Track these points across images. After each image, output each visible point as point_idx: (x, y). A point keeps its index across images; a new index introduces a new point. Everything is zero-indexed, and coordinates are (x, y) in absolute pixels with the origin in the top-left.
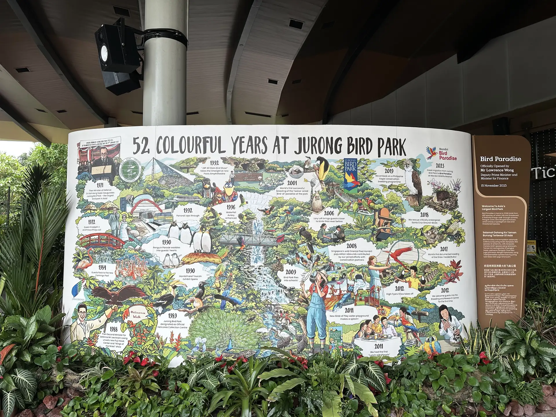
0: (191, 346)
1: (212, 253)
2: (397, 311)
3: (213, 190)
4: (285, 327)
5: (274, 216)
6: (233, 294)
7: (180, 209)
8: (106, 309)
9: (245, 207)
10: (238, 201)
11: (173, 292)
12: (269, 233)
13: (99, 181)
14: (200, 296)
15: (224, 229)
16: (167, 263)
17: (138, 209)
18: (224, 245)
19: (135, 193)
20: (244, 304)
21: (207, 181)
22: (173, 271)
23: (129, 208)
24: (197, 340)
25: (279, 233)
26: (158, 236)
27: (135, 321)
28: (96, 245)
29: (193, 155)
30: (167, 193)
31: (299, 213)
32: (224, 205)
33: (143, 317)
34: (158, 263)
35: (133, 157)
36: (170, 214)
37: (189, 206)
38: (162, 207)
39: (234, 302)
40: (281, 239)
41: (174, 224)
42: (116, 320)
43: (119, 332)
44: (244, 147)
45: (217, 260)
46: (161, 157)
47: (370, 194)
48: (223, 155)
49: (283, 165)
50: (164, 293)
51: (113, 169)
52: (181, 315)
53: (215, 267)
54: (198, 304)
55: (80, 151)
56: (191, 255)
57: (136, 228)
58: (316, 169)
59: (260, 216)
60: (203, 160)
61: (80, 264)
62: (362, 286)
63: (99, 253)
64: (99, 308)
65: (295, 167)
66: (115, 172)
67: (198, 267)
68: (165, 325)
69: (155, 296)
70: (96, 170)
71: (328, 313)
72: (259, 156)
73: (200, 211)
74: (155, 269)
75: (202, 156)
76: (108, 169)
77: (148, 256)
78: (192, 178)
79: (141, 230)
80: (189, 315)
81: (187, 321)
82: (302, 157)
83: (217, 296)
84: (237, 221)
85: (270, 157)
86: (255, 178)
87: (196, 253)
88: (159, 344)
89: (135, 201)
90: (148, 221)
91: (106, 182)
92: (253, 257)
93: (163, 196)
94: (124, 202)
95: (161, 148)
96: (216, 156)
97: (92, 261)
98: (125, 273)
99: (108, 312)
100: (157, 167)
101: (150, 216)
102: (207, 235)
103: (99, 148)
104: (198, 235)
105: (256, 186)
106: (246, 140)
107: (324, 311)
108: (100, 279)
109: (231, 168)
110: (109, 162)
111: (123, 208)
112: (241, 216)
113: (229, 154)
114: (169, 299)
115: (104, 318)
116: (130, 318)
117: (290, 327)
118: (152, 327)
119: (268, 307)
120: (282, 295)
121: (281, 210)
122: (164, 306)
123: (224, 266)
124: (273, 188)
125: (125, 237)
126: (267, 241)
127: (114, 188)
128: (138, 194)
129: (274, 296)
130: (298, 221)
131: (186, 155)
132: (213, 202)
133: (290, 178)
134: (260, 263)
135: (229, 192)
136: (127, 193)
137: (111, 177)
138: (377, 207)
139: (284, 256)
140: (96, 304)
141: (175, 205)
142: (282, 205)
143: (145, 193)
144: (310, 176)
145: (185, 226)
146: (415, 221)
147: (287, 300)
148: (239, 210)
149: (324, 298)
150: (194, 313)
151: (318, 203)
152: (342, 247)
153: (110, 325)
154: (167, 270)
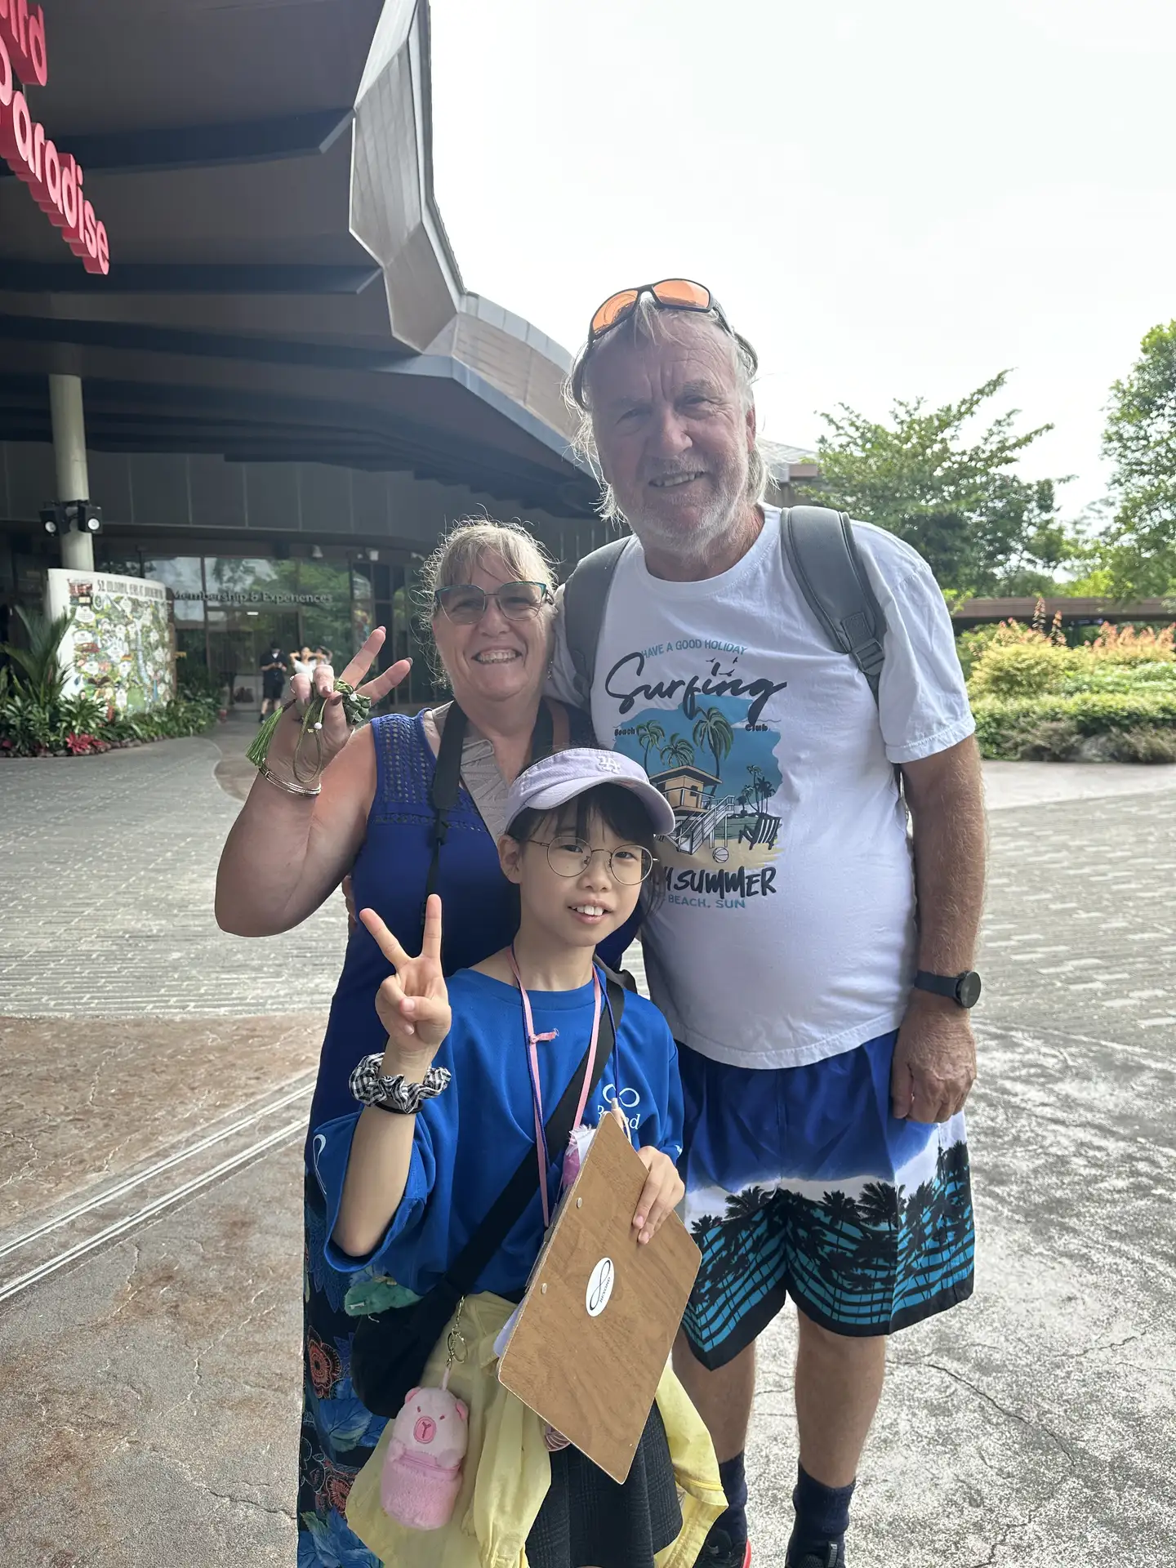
7: (117, 629)
8: (95, 691)
10: (134, 625)
11: (120, 679)
13: (84, 608)
15: (131, 641)
16: (116, 662)
17: (103, 627)
19: (102, 617)
21: (124, 611)
22: (118, 666)
23: (100, 627)
26: (112, 644)
28: (86, 650)
30: (113, 618)
32: (130, 626)
33: (111, 694)
34: (113, 661)
35: (99, 594)
36: (114, 631)
37: (120, 626)
38: (112, 626)
41: (116, 638)
45: (131, 660)
50: (116, 680)
51: (90, 600)
54: (128, 685)
55: (70, 585)
57: (104, 639)
63: (88, 655)
64: (92, 691)
67: (126, 663)
68: (119, 698)
69: (114, 682)
70: (81, 600)
71: (158, 688)
73: (124, 630)
74: (113, 665)
76: (88, 600)
77: (110, 657)
78: (120, 609)
79: (106, 641)
81: (126, 695)
84: (134, 636)
87: (125, 656)
88: (118, 709)
89: (102, 622)
90: (107, 635)
91: (88, 608)
92: (140, 657)
93: (111, 620)
94: (97, 622)
98: (101, 668)
99: (97, 693)
100: (108, 601)
101: (108, 632)
102: (127, 644)
103: (82, 585)
104: (124, 644)
108: (90, 672)
109: (131, 603)
110: (88, 595)
111: (97, 627)
113: (129, 595)
114: (119, 683)
116: (106, 696)
118: (114, 700)
119: (145, 686)
122: (117, 687)
123: (133, 663)
127: (92, 613)
129: (146, 679)
131: (117, 594)
136: (98, 616)
137: (90, 605)
141: (116, 626)
143: (105, 617)
144: (149, 610)
145: (120, 639)
149: (156, 680)
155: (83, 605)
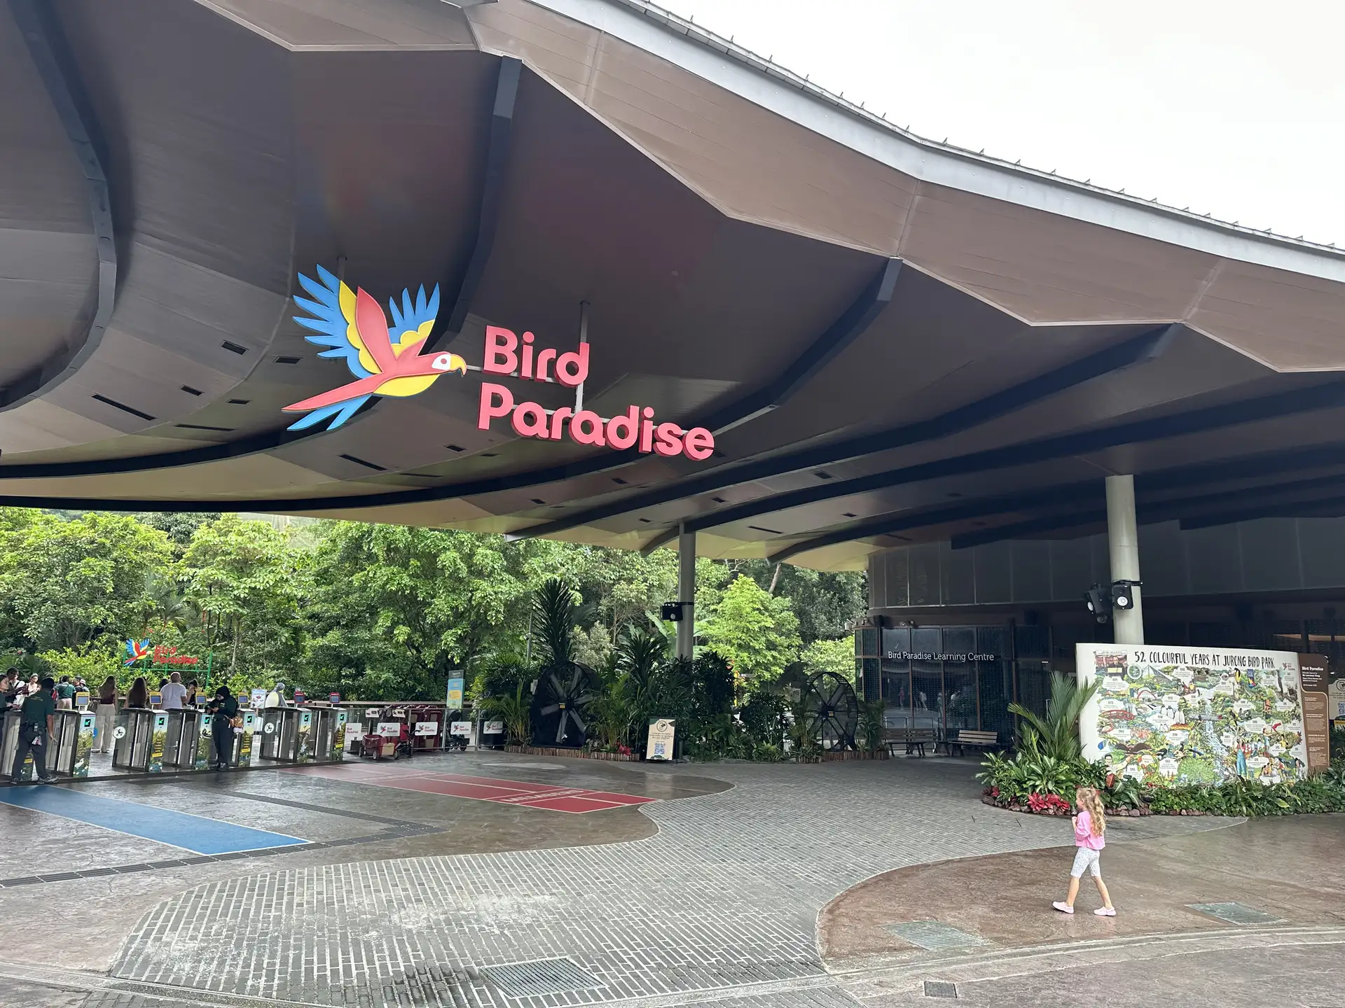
0: (1180, 780)
1: (1186, 724)
2: (1277, 760)
3: (1183, 686)
4: (1227, 769)
5: (1216, 703)
6: (1198, 749)
7: (1165, 698)
8: (1126, 757)
9: (1201, 697)
10: (1197, 694)
11: (1167, 748)
12: (1214, 713)
13: (1114, 677)
14: (1181, 750)
15: (1190, 710)
16: (1162, 730)
17: (1141, 696)
18: (1192, 719)
19: (1139, 686)
20: (1205, 755)
21: (1179, 680)
22: (1165, 734)
23: (1136, 695)
24: (1183, 776)
25: (1219, 713)
26: (1155, 713)
27: (1146, 764)
28: (1115, 717)
29: (1170, 664)
30: (1158, 687)
31: (1228, 701)
32: (1190, 695)
33: (1151, 762)
34: (1157, 730)
35: (1136, 664)
36: (1160, 700)
37: (1171, 695)
38: (1156, 695)
39: (1200, 754)
40: (1220, 717)
41: (1163, 706)
42: (1133, 764)
43: (1136, 771)
44: (1197, 659)
45: (1189, 729)
46: (1153, 664)
47: (1260, 691)
48: (1186, 665)
49: (1218, 672)
50: (1161, 747)
51: (1123, 670)
52: (1172, 761)
53: (1188, 733)
54: (1181, 755)
55: (1097, 657)
56: (1174, 725)
57: (1141, 708)
58: (1234, 675)
59: (1209, 702)
60: (1176, 668)
61: (1103, 730)
62: (1261, 745)
63: (1118, 722)
64: (1122, 757)
65: (1225, 674)
66: (1124, 672)
67: (1178, 732)
68: (1164, 767)
69: (1157, 749)
70: (1111, 670)
71: (1247, 761)
72: (1206, 666)
73: (1177, 699)
74: (1155, 733)
75: (1176, 665)
76: (1120, 670)
77: (1150, 725)
78: (1171, 678)
79: (1145, 709)
80: (1177, 761)
81: (1176, 765)
82: (1227, 668)
83: (1191, 750)
84: (1198, 706)
85: (1211, 667)
86: (1204, 680)
87: (1177, 724)
88: (1161, 778)
89: (1140, 691)
90: (1148, 703)
91: (1119, 678)
92: (1207, 727)
93: (1155, 689)
94: (1132, 691)
95: (1152, 660)
96: (1183, 666)
97: (1113, 727)
98: (1137, 735)
99: (1128, 759)
100: (1151, 671)
101: (1149, 700)
102: (1182, 713)
103: (1112, 657)
104: (1177, 713)
105: (1206, 684)
106: (1198, 656)
107: (1244, 759)
108: (1120, 739)
109: (1192, 673)
110: (1120, 665)
111: (1132, 696)
112: (1199, 703)
113: (1190, 665)
114: (1165, 751)
115: (1125, 763)
116: (1143, 762)
117: (1230, 769)
118: (1156, 768)
119: (1218, 757)
120: (1224, 750)
121: (1219, 699)
122: (1162, 755)
123: (1192, 732)
124: (1214, 686)
125: (1135, 713)
126: (1215, 718)
127: (1125, 682)
128: (1141, 687)
129: (1220, 750)
130: (1228, 706)
131: (1167, 664)
132: (1184, 693)
133: (1222, 680)
134: (1212, 731)
135: (1192, 688)
136: (1134, 686)
137: (1123, 675)
138: (1264, 698)
139: (1223, 727)
140: (1118, 754)
141: (1163, 695)
142: (1219, 697)
143: (1145, 686)
144: (1232, 679)
145: (1170, 708)
146: (1281, 707)
147: (1227, 753)
148: (1198, 699)
149: (1244, 752)
150: (1179, 760)
151: (1237, 696)
152: (1250, 722)
153: (1129, 767)
154: (1162, 734)
155: (1111, 675)
